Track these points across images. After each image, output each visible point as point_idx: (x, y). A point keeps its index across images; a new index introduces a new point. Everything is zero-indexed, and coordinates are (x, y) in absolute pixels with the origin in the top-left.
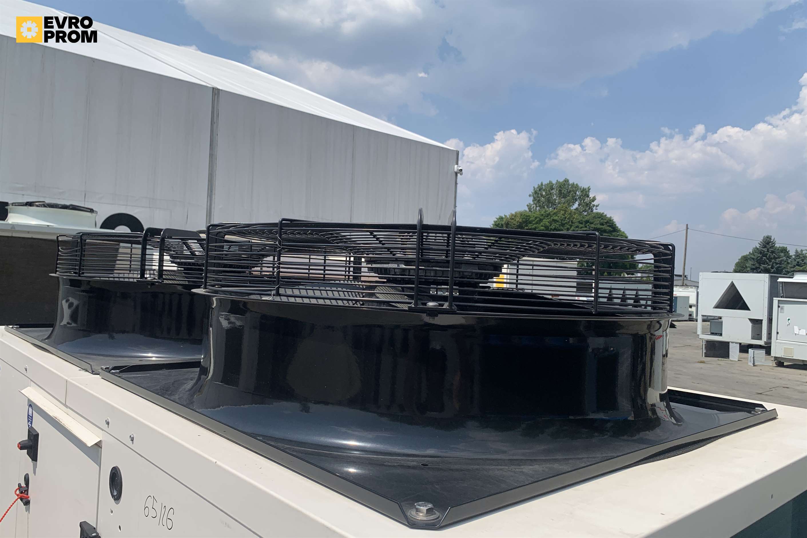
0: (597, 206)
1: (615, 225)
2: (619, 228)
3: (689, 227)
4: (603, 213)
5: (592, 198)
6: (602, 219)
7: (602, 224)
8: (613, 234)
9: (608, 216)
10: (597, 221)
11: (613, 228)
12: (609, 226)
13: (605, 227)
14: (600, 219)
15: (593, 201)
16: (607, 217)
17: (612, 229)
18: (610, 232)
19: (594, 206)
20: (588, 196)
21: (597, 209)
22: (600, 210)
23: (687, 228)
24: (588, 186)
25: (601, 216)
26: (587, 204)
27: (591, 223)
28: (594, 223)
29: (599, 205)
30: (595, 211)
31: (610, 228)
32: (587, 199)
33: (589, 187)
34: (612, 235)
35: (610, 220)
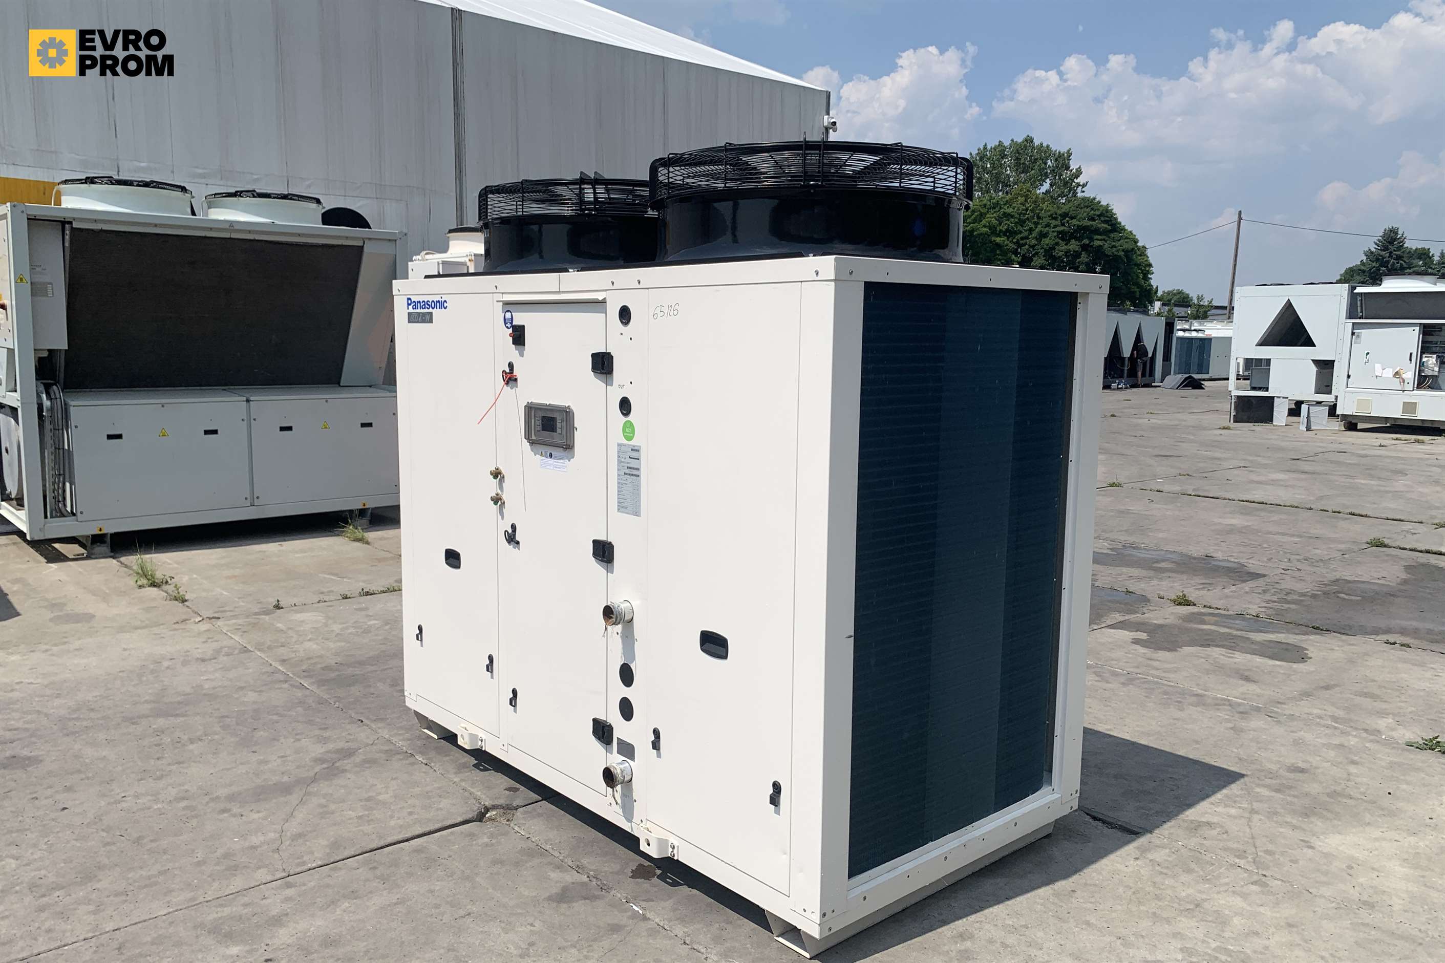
0: (1084, 186)
1: (1116, 219)
2: (1123, 224)
3: (1243, 216)
4: (1094, 199)
5: (1074, 171)
6: (1092, 209)
7: (1093, 219)
8: (1112, 235)
9: (1104, 203)
10: (1083, 213)
11: (1112, 225)
12: (1105, 222)
13: (1097, 224)
14: (1088, 210)
15: (1077, 177)
16: (1101, 206)
17: (1109, 228)
18: (1106, 233)
19: (1078, 185)
20: (1068, 168)
21: (1084, 192)
22: (1089, 193)
23: (1240, 219)
24: (1068, 148)
25: (1090, 203)
26: (1066, 183)
27: (1072, 218)
28: (1078, 218)
29: (1087, 183)
30: (1080, 195)
31: (1106, 226)
32: (1067, 173)
33: (1069, 151)
34: (1109, 237)
35: (1107, 211)
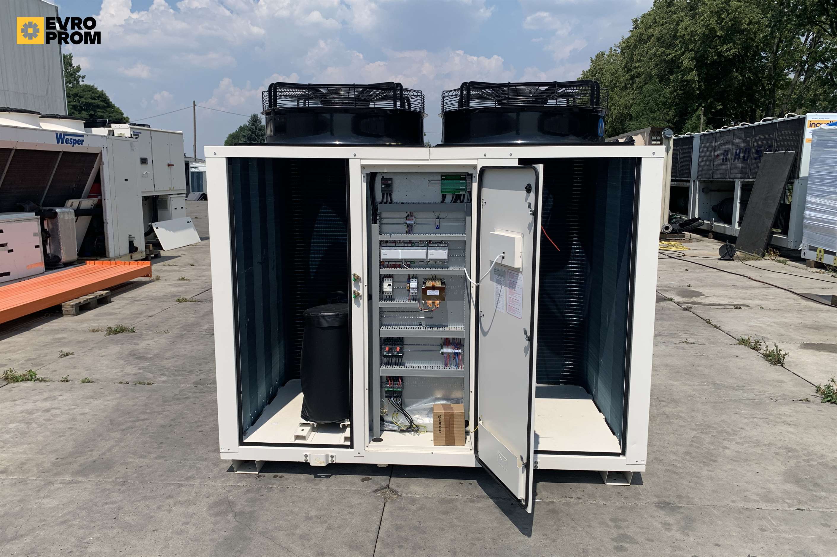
0: (83, 77)
1: (109, 100)
2: (113, 103)
3: (195, 103)
4: (93, 86)
5: (76, 67)
6: (93, 93)
7: (94, 99)
8: (108, 109)
9: (100, 89)
10: (88, 95)
11: (107, 103)
12: (103, 101)
13: (97, 102)
14: (91, 93)
15: (78, 71)
16: (98, 91)
17: (106, 105)
18: (103, 108)
19: (79, 77)
20: (71, 65)
21: (83, 81)
22: (87, 82)
23: (195, 105)
24: (70, 53)
25: (90, 89)
26: (71, 75)
27: (81, 97)
28: (85, 97)
29: (85, 76)
30: (81, 83)
31: (103, 104)
32: (70, 69)
33: (70, 54)
34: (106, 111)
35: (103, 94)
